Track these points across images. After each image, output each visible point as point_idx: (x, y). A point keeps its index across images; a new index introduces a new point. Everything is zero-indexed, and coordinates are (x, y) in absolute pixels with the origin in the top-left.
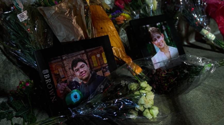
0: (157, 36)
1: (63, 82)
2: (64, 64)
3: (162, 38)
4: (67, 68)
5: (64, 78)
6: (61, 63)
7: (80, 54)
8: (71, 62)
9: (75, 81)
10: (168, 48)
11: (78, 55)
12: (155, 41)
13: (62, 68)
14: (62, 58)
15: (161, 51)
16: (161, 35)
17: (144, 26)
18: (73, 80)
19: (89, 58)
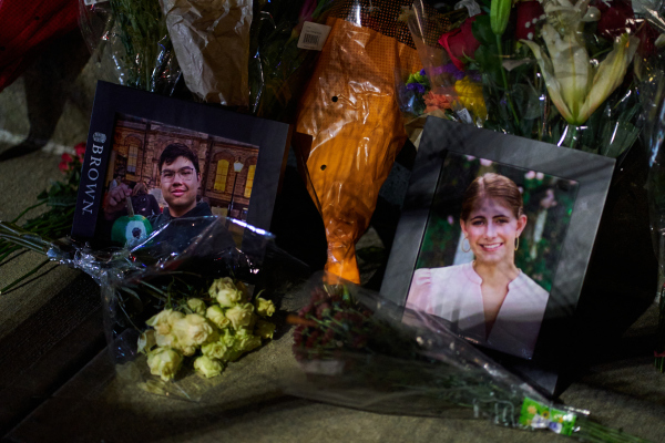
0: (496, 211)
1: (125, 182)
2: (147, 142)
3: (511, 231)
4: (149, 156)
5: (133, 174)
6: (141, 136)
7: (194, 138)
8: (164, 147)
9: (152, 197)
10: (512, 274)
11: (189, 138)
12: (476, 224)
13: (140, 148)
14: (149, 126)
15: (475, 268)
16: (517, 217)
17: (470, 158)
18: (150, 192)
19: (211, 160)
